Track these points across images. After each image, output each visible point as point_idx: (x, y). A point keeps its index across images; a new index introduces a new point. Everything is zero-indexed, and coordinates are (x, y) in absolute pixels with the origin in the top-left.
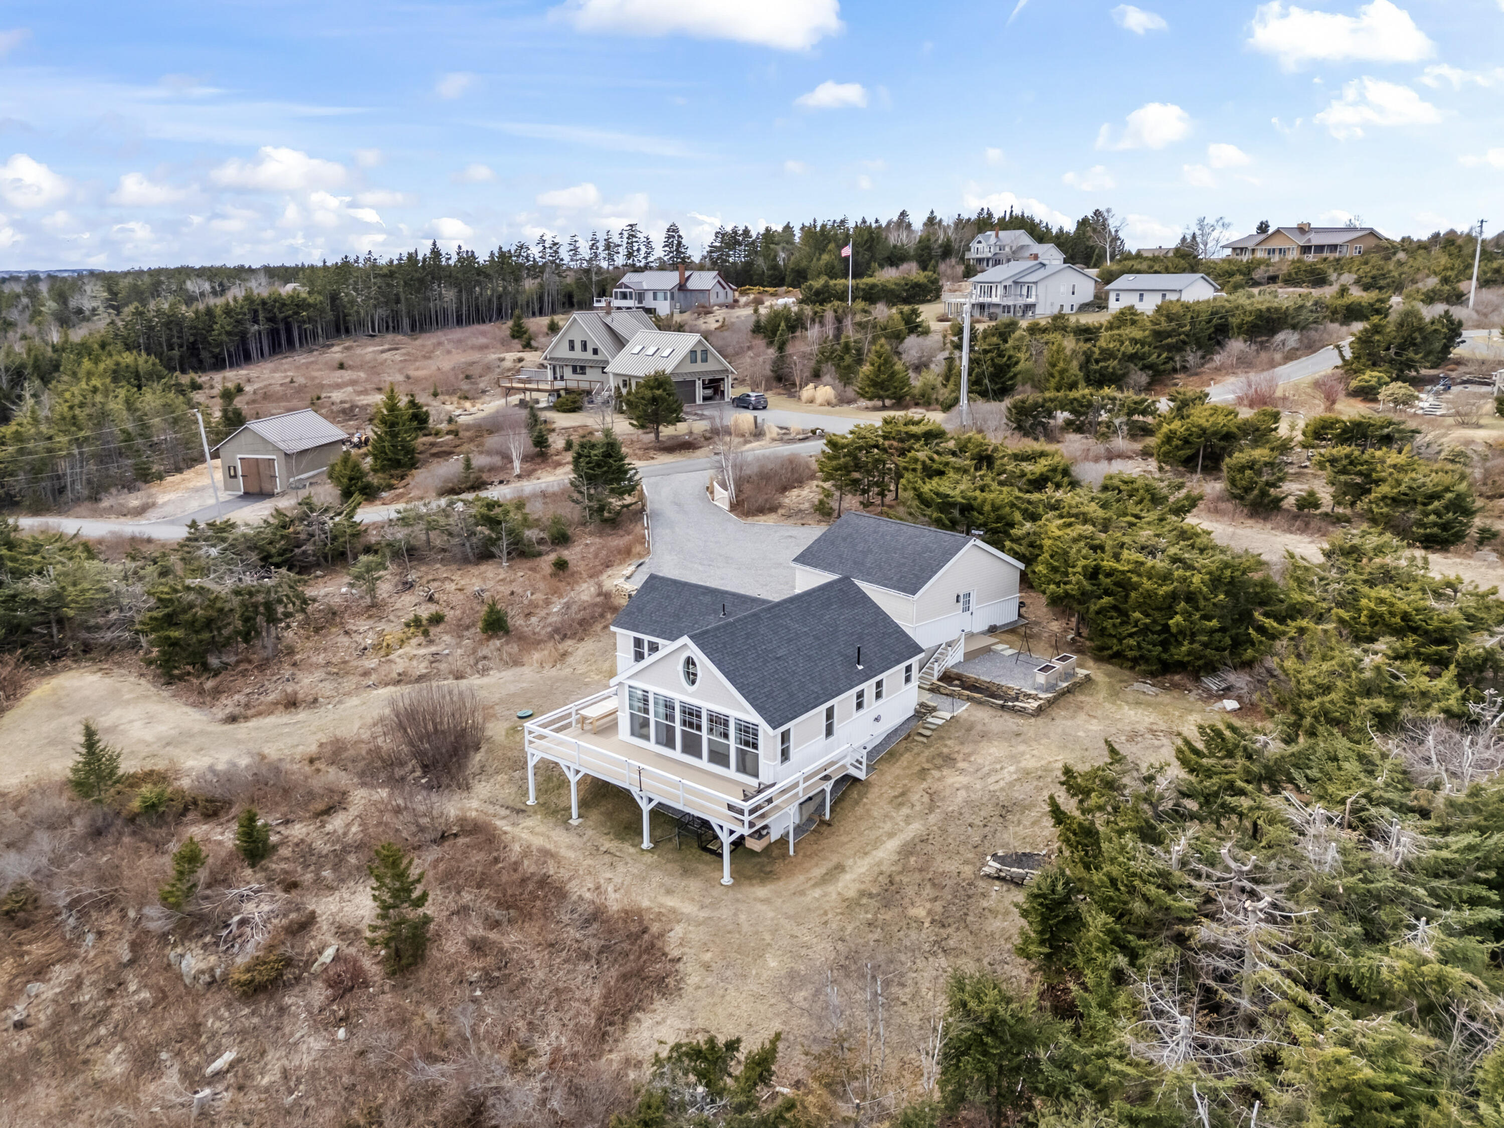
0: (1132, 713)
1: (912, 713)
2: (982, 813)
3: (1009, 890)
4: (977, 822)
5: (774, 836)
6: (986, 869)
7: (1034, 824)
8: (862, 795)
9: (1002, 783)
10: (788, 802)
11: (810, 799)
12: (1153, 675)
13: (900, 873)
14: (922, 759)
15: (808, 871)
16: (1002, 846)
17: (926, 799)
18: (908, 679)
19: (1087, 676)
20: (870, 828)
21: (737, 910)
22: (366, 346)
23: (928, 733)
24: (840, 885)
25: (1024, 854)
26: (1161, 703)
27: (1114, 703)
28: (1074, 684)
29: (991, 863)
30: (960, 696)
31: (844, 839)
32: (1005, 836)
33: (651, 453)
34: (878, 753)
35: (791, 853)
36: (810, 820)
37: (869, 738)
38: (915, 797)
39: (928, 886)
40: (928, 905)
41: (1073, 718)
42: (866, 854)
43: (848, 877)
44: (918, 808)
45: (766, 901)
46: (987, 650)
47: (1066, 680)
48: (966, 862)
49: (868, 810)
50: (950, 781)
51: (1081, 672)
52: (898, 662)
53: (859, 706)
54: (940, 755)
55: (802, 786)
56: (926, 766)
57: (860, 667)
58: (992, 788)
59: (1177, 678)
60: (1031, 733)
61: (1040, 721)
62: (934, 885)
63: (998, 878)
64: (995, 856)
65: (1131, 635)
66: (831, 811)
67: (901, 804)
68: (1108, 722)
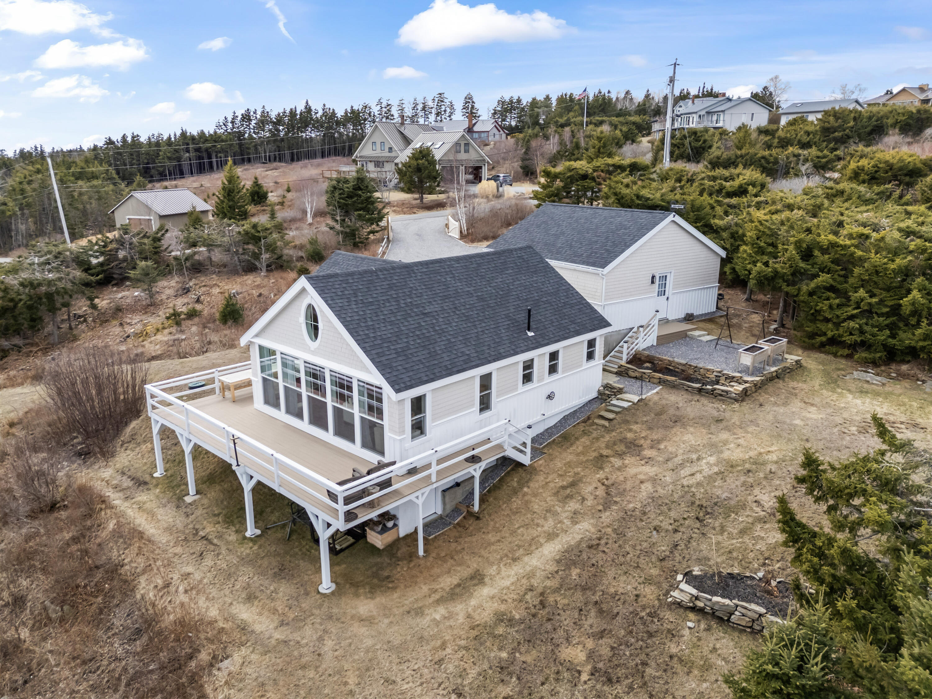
0: (859, 402)
1: (594, 395)
2: (673, 514)
3: (708, 629)
4: (665, 525)
5: (404, 530)
6: (675, 594)
7: (743, 532)
8: (522, 484)
9: (699, 477)
10: (415, 487)
11: (458, 485)
12: (875, 364)
13: (557, 590)
14: (602, 444)
15: (435, 578)
16: (699, 561)
17: (601, 492)
18: (590, 356)
19: (797, 362)
20: (526, 526)
21: (325, 631)
22: (257, 168)
23: (611, 416)
24: (473, 602)
25: (731, 576)
26: (891, 393)
27: (834, 391)
28: (785, 369)
29: (684, 586)
30: (650, 378)
31: (492, 537)
32: (704, 547)
33: (415, 210)
34: (550, 436)
35: (421, 552)
36: (456, 510)
37: (539, 418)
38: (587, 489)
39: (593, 613)
40: (590, 644)
41: (785, 404)
42: (515, 560)
43: (486, 591)
44: (589, 503)
45: (368, 621)
46: (683, 336)
47: (774, 364)
48: (648, 581)
49: (527, 503)
50: (632, 471)
51: (791, 358)
52: (578, 333)
53: (527, 378)
54: (623, 440)
55: (434, 469)
56: (605, 452)
57: (531, 334)
58: (685, 483)
59: (904, 367)
60: (736, 419)
61: (746, 406)
62: (601, 612)
63: (693, 609)
64: (689, 576)
65: (852, 317)
66: (482, 500)
67: (570, 497)
68: (830, 411)
